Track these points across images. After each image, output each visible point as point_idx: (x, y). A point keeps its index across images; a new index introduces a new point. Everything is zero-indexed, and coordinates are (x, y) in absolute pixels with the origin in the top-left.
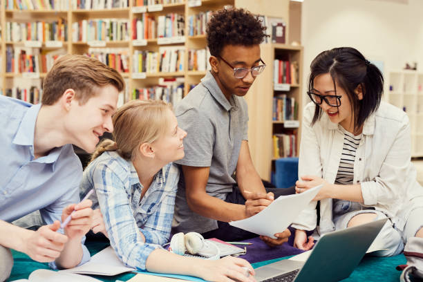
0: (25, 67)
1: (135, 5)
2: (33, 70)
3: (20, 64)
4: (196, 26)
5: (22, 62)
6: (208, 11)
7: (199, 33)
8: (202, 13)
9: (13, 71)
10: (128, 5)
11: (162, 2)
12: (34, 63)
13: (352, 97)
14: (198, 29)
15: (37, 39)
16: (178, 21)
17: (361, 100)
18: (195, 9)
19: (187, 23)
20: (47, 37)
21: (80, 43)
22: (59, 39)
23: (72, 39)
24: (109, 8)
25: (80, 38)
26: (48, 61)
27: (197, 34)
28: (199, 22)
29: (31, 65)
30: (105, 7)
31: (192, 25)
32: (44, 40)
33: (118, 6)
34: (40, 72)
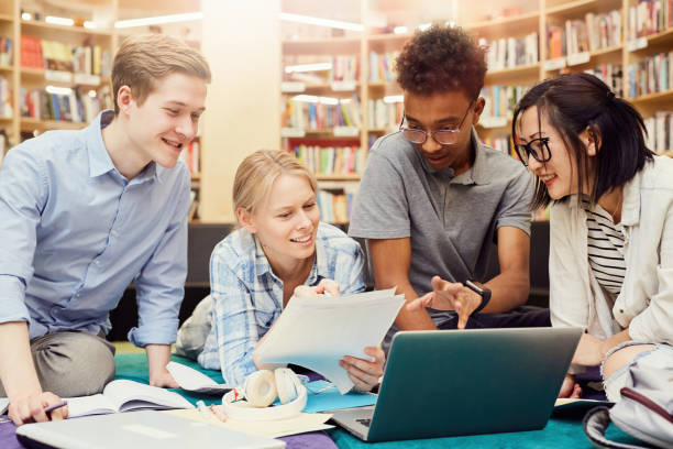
1: (548, 58)
4: (640, 81)
6: (657, 54)
7: (644, 91)
8: (647, 59)
10: (539, 59)
11: (589, 49)
13: (577, 148)
14: (643, 85)
16: (614, 76)
17: (593, 157)
18: (639, 53)
19: (626, 77)
24: (512, 66)
27: (640, 93)
28: (644, 74)
30: (506, 65)
31: (633, 81)
33: (524, 62)
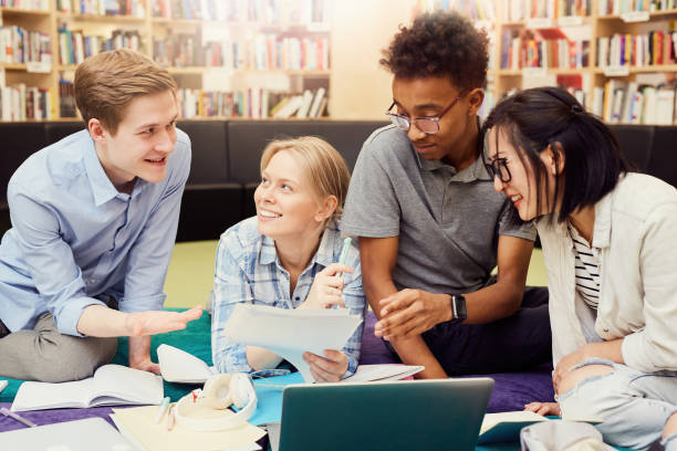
0: (527, 59)
2: (538, 63)
3: (520, 55)
5: (524, 53)
9: (510, 65)
12: (540, 52)
15: (546, 16)
20: (561, 11)
21: (610, 16)
22: (579, 14)
23: (597, 12)
25: (610, 9)
26: (560, 50)
29: (535, 56)
32: (556, 16)
34: (549, 66)
